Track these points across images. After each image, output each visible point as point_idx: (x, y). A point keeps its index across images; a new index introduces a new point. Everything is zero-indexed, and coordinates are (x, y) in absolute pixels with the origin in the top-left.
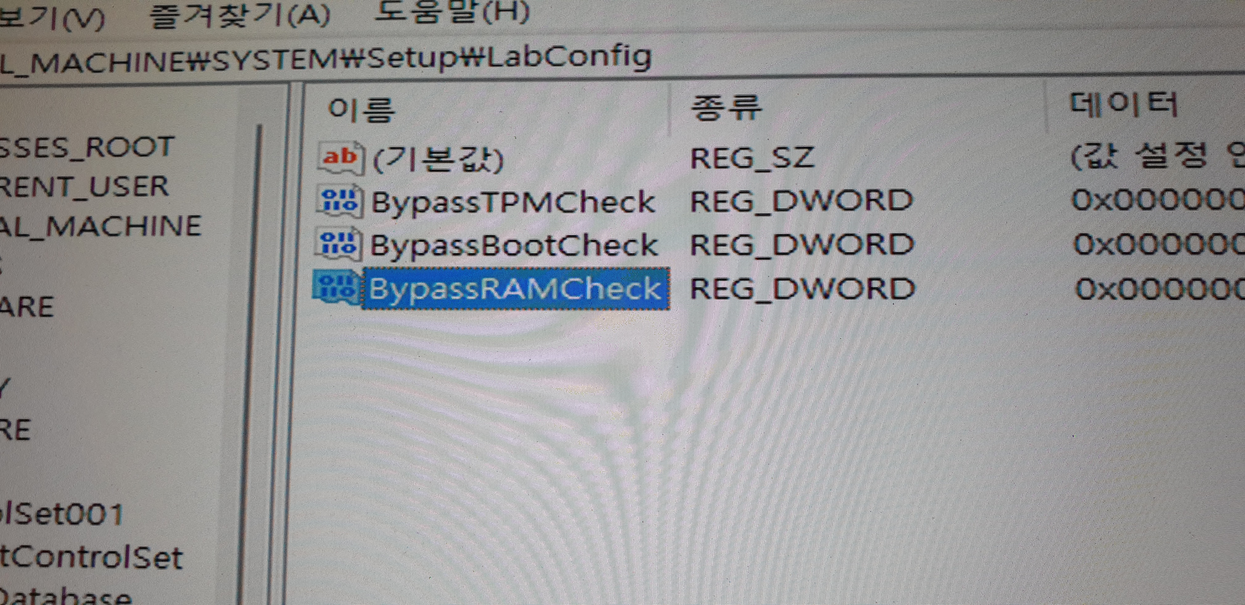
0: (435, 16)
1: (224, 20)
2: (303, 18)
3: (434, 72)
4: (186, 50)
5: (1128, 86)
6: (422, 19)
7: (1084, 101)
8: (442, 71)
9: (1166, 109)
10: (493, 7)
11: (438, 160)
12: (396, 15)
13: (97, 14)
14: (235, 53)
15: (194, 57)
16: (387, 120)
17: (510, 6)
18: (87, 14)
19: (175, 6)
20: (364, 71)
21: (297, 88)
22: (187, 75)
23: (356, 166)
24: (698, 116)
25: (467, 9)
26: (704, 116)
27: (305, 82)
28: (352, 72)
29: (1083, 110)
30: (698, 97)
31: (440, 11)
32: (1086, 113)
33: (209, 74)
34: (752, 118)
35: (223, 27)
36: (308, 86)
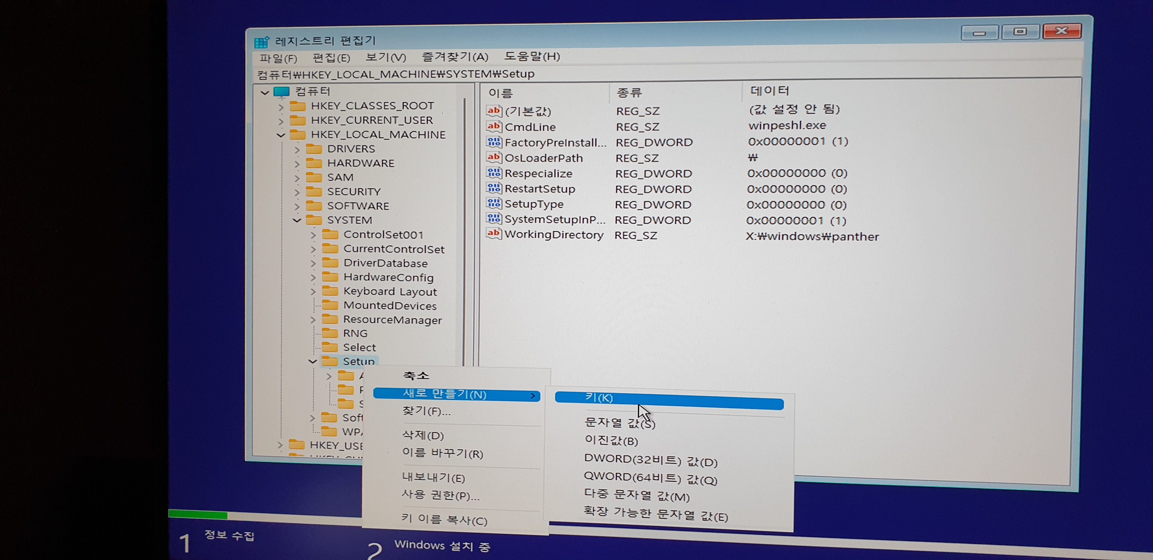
0: (526, 58)
1: (450, 59)
2: (478, 58)
3: (526, 79)
4: (436, 70)
5: (771, 84)
6: (521, 59)
7: (756, 90)
8: (529, 79)
9: (785, 93)
10: (547, 55)
11: (528, 112)
12: (512, 58)
13: (403, 56)
14: (454, 71)
15: (439, 73)
16: (510, 97)
17: (553, 55)
18: (400, 56)
19: (431, 53)
20: (501, 79)
21: (477, 84)
22: (437, 79)
23: (500, 114)
24: (620, 96)
25: (538, 56)
26: (621, 96)
27: (480, 83)
28: (497, 79)
29: (756, 93)
30: (620, 89)
31: (528, 56)
32: (757, 94)
33: (445, 79)
34: (638, 97)
35: (450, 61)
36: (481, 84)
